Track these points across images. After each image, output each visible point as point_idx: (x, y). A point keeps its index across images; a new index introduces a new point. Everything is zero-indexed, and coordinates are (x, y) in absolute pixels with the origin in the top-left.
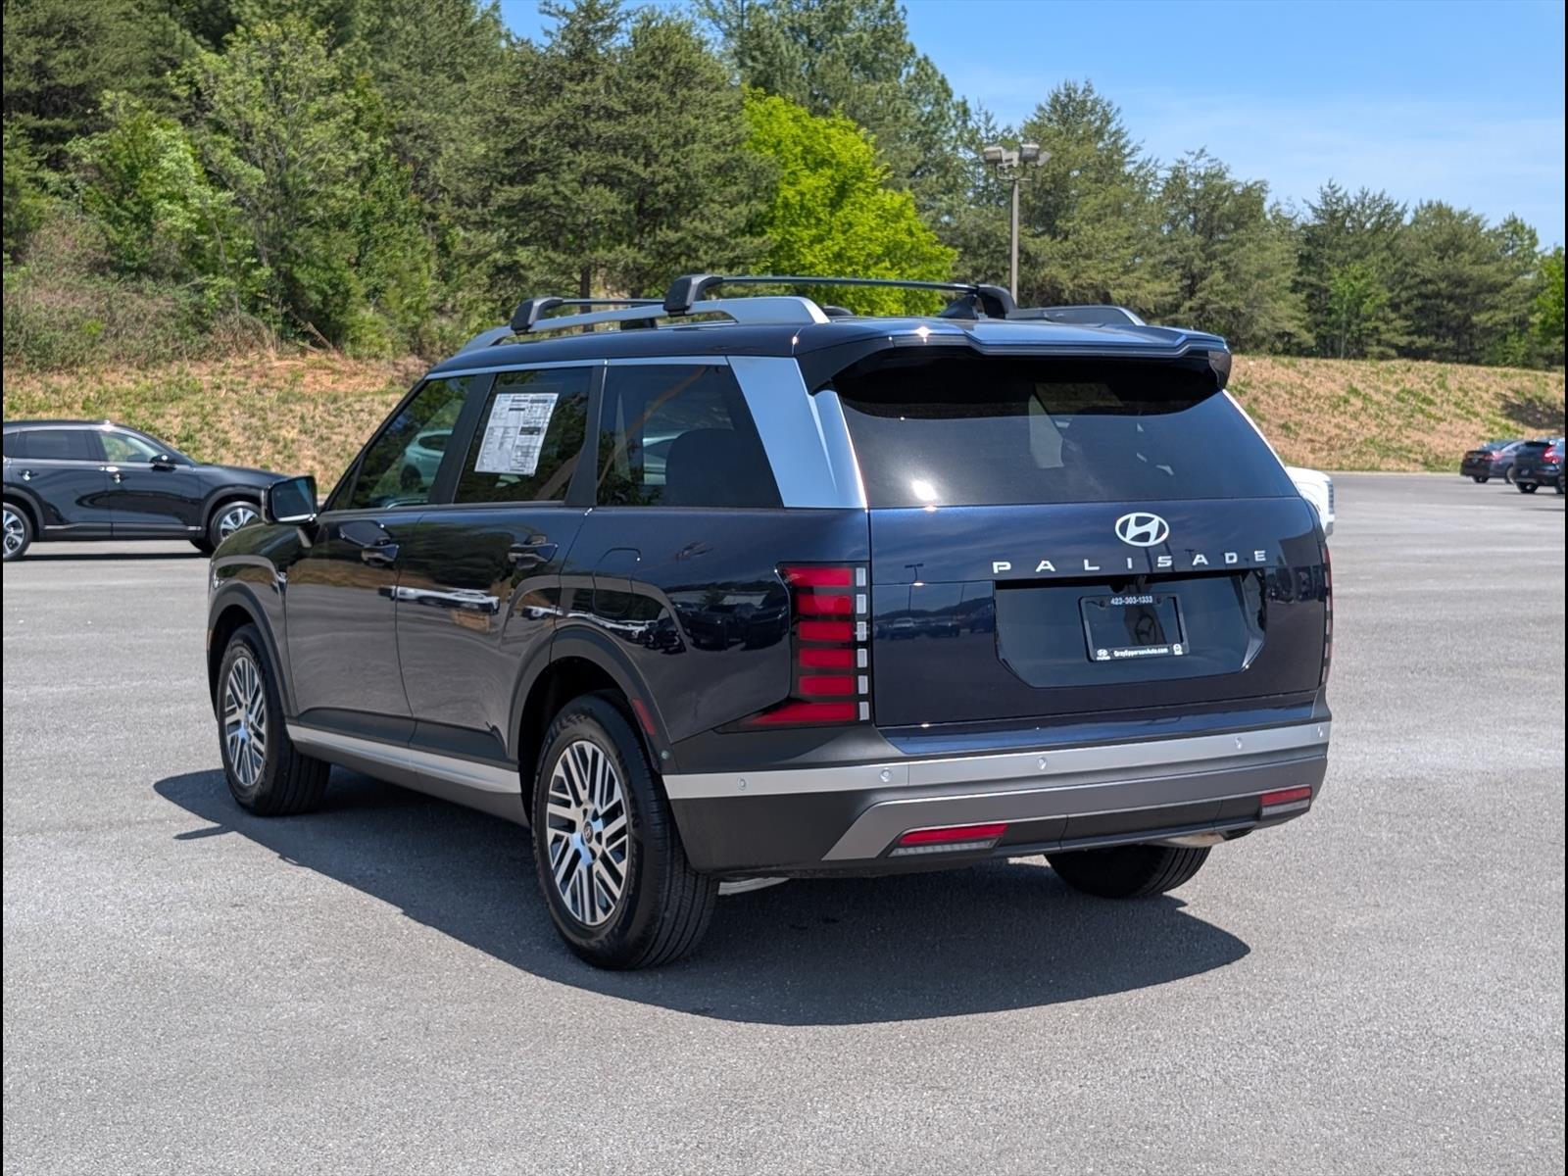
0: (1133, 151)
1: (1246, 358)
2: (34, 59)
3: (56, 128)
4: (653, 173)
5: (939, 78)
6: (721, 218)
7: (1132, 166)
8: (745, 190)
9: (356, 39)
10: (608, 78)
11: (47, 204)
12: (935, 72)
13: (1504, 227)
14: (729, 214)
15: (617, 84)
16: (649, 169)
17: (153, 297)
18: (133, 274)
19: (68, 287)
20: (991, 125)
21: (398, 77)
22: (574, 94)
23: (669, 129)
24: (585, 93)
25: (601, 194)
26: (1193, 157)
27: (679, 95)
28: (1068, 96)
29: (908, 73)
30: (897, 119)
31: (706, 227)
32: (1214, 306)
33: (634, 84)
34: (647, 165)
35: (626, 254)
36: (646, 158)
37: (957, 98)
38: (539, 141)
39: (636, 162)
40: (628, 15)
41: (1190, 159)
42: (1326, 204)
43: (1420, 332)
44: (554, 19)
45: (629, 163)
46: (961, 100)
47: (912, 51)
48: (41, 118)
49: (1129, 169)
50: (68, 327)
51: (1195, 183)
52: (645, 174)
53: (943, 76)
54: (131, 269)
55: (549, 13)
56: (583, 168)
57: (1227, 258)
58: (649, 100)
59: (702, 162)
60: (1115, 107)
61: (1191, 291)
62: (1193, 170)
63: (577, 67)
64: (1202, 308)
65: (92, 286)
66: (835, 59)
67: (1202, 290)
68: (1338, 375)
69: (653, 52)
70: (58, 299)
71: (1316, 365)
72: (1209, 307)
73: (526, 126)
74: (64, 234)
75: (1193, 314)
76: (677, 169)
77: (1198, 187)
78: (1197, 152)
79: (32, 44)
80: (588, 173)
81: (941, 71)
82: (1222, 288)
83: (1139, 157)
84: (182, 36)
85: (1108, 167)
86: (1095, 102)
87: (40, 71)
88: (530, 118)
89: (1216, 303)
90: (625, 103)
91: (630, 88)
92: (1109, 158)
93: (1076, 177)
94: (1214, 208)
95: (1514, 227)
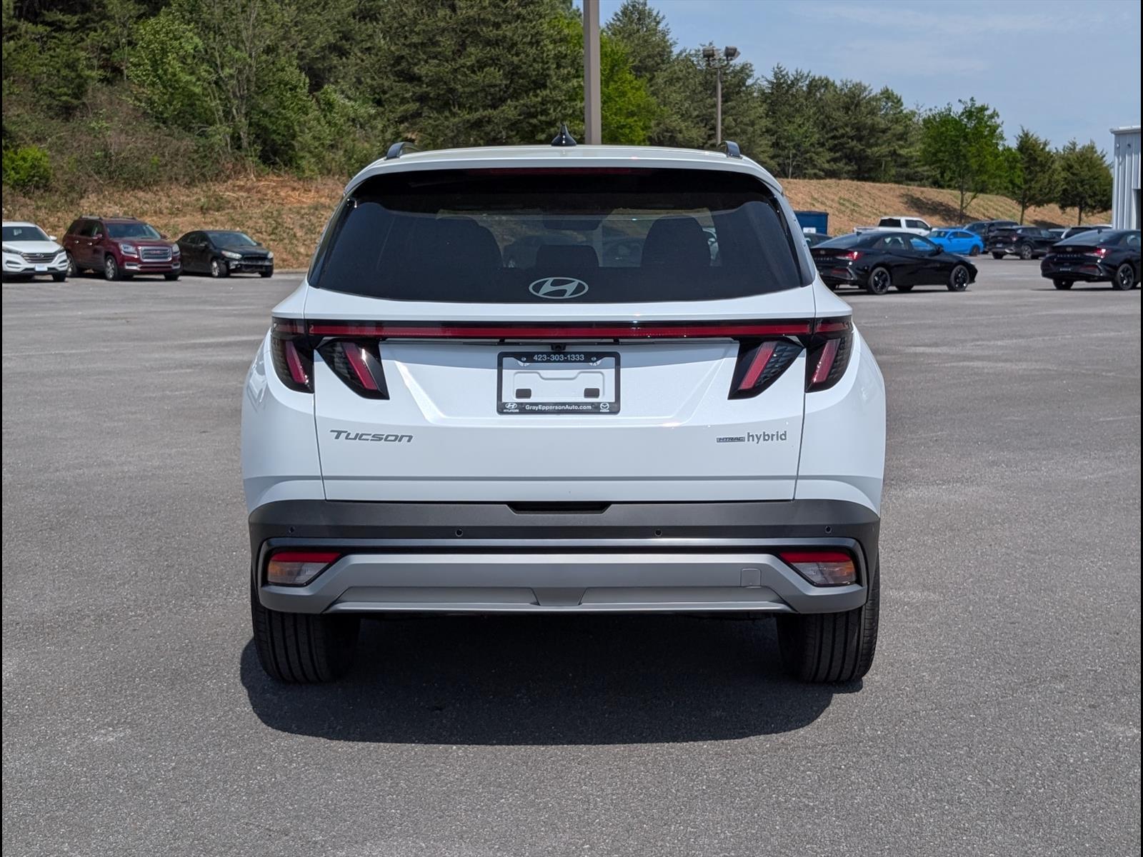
4: (520, 60)
13: (882, 94)
25: (490, 74)
28: (633, 6)
31: (552, 95)
33: (501, 3)
36: (516, 51)
42: (776, 77)
43: (835, 160)
50: (139, 161)
56: (476, 57)
60: (662, 14)
86: (650, 10)
91: (498, 6)
95: (887, 95)
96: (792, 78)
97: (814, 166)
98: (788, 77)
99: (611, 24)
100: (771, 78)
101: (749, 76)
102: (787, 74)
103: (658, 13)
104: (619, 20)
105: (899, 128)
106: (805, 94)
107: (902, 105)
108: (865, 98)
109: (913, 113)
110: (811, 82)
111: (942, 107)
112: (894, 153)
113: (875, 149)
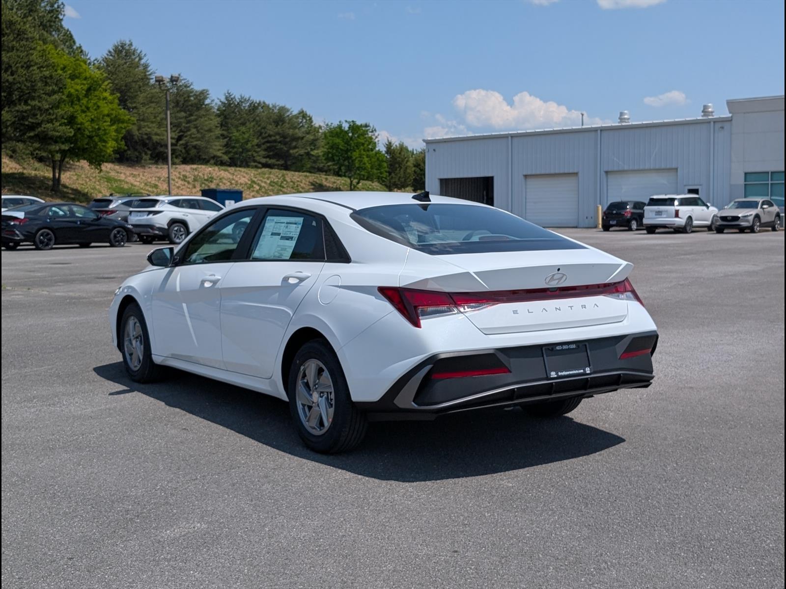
0: (153, 73)
4: (14, 79)
7: (153, 80)
13: (299, 114)
23: (19, 59)
27: (22, 44)
28: (122, 47)
36: (11, 72)
42: (227, 100)
43: (269, 157)
49: (151, 82)
60: (144, 53)
67: (186, 137)
68: (245, 175)
71: (235, 170)
72: (189, 144)
76: (25, 78)
86: (134, 50)
89: (192, 142)
95: (303, 114)
96: (238, 100)
97: (255, 161)
98: (235, 100)
99: (106, 58)
100: (223, 100)
101: (205, 98)
102: (234, 97)
103: (141, 52)
104: (111, 55)
105: (310, 137)
106: (247, 112)
107: (312, 122)
108: (288, 116)
109: (320, 127)
110: (251, 104)
111: (336, 123)
112: (308, 154)
113: (295, 151)
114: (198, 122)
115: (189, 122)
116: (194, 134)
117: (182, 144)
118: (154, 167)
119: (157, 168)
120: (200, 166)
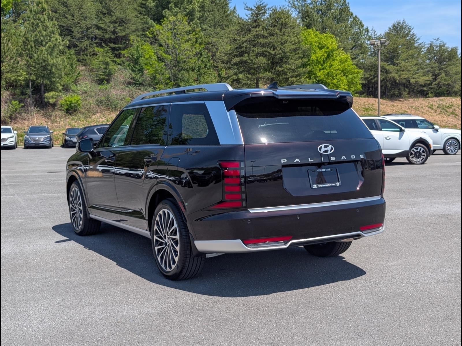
0: (418, 39)
1: (452, 98)
2: (113, 29)
3: (119, 47)
4: (275, 52)
5: (360, 22)
6: (294, 64)
7: (417, 44)
8: (301, 55)
9: (196, 20)
10: (263, 27)
11: (116, 67)
12: (359, 20)
14: (296, 62)
15: (266, 28)
16: (274, 51)
17: (143, 91)
18: (138, 85)
19: (122, 89)
20: (375, 34)
21: (207, 30)
22: (254, 32)
23: (280, 40)
24: (257, 31)
25: (261, 59)
26: (435, 41)
27: (282, 31)
28: (398, 24)
29: (351, 20)
30: (347, 33)
31: (290, 66)
32: (442, 83)
33: (270, 28)
34: (274, 50)
35: (268, 74)
36: (273, 48)
37: (365, 27)
38: (245, 44)
39: (271, 50)
40: (269, 9)
41: (434, 41)
44: (249, 11)
45: (268, 50)
46: (366, 27)
47: (352, 14)
48: (115, 45)
49: (416, 45)
50: (122, 100)
51: (436, 48)
52: (273, 53)
53: (361, 21)
54: (138, 84)
55: (247, 10)
56: (256, 52)
57: (445, 69)
58: (275, 32)
59: (289, 48)
60: (412, 27)
61: (435, 79)
62: (435, 44)
63: (254, 24)
64: (439, 84)
65: (128, 88)
66: (329, 18)
67: (438, 79)
69: (275, 19)
70: (119, 92)
72: (441, 83)
73: (241, 41)
74: (121, 75)
75: (436, 86)
76: (282, 51)
77: (437, 49)
78: (437, 39)
79: (112, 26)
80: (258, 53)
81: (360, 20)
82: (444, 78)
83: (420, 41)
84: (151, 22)
85: (410, 44)
86: (406, 26)
87: (114, 32)
88: (242, 39)
89: (443, 82)
90: (268, 33)
91: (269, 29)
92: (410, 42)
93: (400, 48)
94: (442, 55)
114: (447, 69)
115: (440, 69)
116: (443, 77)
117: (435, 84)
118: (411, 100)
119: (414, 100)
120: (446, 98)
